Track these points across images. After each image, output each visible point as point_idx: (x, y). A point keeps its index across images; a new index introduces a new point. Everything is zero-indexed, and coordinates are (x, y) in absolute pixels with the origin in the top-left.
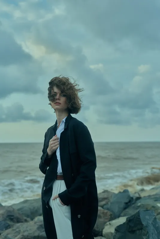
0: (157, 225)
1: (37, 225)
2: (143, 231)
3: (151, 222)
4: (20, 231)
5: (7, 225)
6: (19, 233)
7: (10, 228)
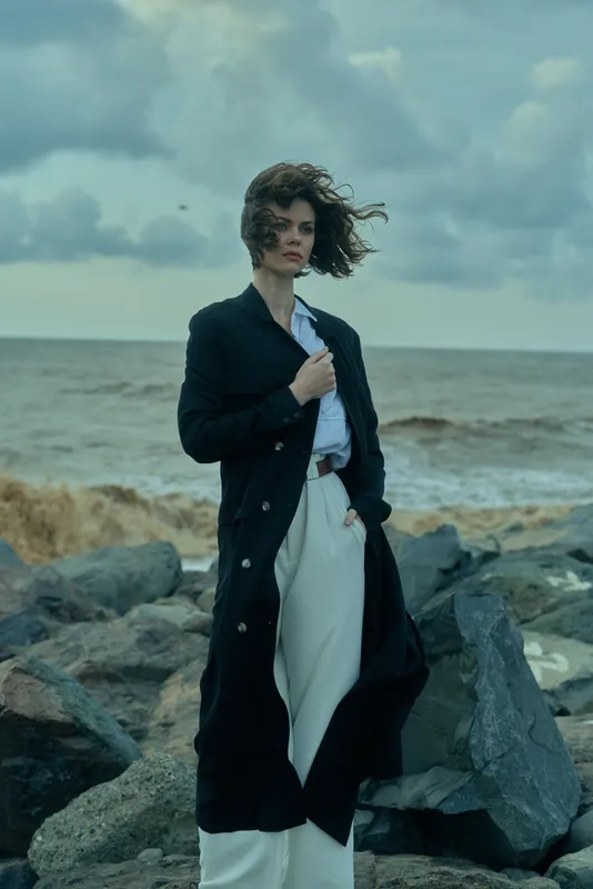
0: (508, 642)
1: (139, 631)
2: (463, 659)
3: (489, 630)
4: (80, 647)
5: (38, 628)
6: (78, 656)
7: (47, 638)
